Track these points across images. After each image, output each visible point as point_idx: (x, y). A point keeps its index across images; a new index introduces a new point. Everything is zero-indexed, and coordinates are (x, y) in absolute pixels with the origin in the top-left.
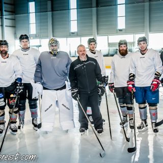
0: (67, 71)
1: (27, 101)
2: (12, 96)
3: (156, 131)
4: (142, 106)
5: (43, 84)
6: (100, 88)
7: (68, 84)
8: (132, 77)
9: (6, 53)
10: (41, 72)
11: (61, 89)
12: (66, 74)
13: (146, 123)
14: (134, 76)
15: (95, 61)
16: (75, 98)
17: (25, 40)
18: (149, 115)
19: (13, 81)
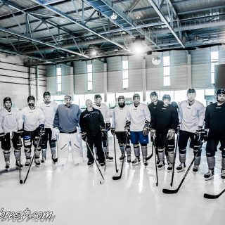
0: (78, 119)
1: (48, 141)
2: (36, 137)
3: (146, 164)
4: (136, 146)
5: (60, 129)
6: (103, 132)
7: (78, 128)
8: (128, 124)
9: (33, 105)
10: (58, 120)
11: (73, 132)
12: (77, 121)
13: (139, 158)
14: (129, 123)
15: (99, 111)
16: (84, 139)
17: (48, 96)
18: (141, 152)
19: (37, 126)
